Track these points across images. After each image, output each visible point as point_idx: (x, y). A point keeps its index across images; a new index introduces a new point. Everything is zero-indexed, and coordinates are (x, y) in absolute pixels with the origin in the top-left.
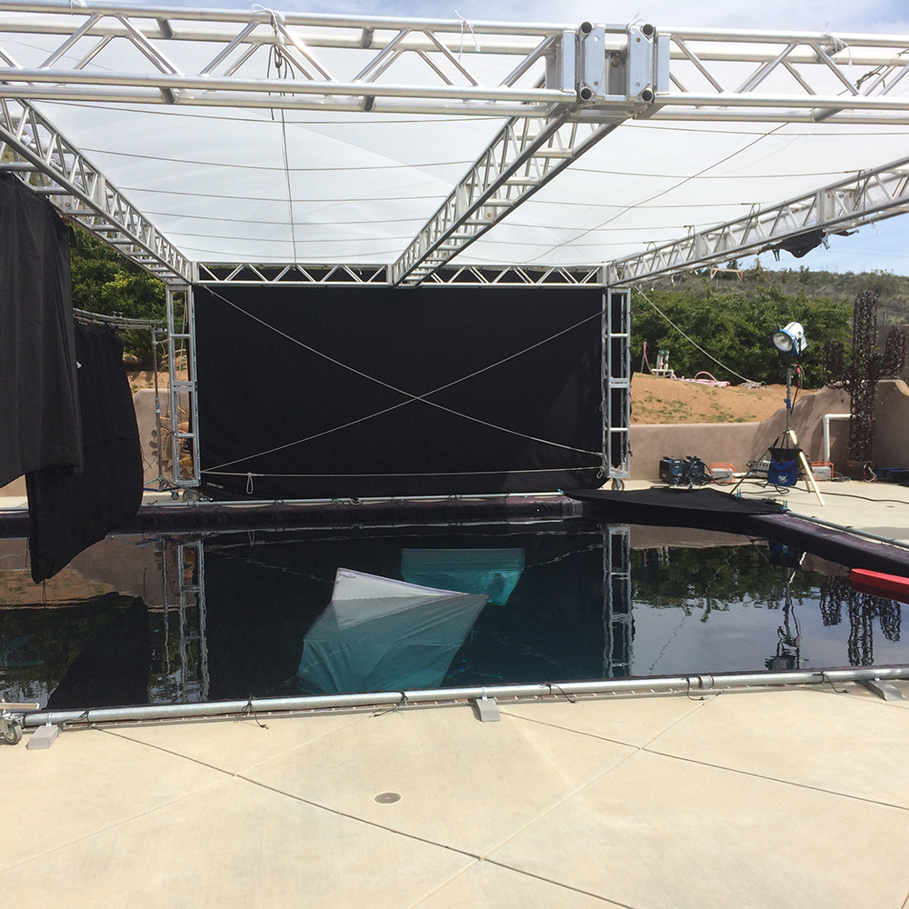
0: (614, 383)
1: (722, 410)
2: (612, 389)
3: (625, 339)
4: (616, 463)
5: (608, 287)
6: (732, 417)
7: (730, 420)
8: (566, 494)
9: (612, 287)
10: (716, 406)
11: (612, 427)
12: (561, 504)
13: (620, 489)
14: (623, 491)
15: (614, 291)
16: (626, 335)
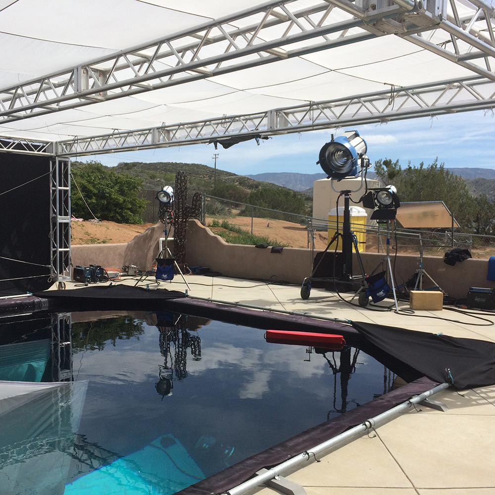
0: (61, 219)
1: (92, 236)
2: (59, 223)
3: (67, 191)
4: (61, 272)
5: (57, 156)
6: (98, 240)
7: (98, 241)
8: (34, 295)
9: (59, 156)
10: (87, 234)
11: (60, 248)
12: (34, 302)
13: (63, 289)
14: (65, 290)
15: (60, 159)
16: (68, 188)
